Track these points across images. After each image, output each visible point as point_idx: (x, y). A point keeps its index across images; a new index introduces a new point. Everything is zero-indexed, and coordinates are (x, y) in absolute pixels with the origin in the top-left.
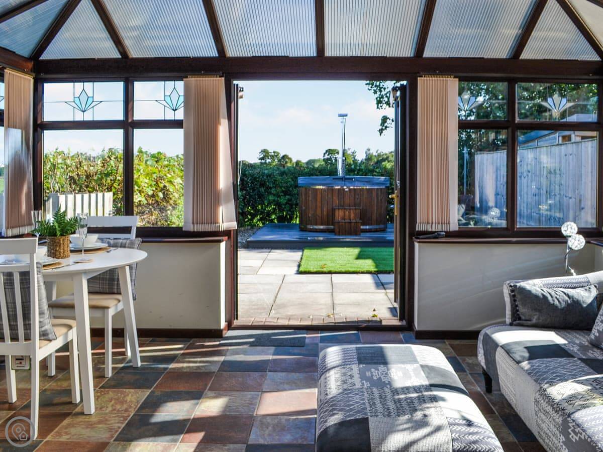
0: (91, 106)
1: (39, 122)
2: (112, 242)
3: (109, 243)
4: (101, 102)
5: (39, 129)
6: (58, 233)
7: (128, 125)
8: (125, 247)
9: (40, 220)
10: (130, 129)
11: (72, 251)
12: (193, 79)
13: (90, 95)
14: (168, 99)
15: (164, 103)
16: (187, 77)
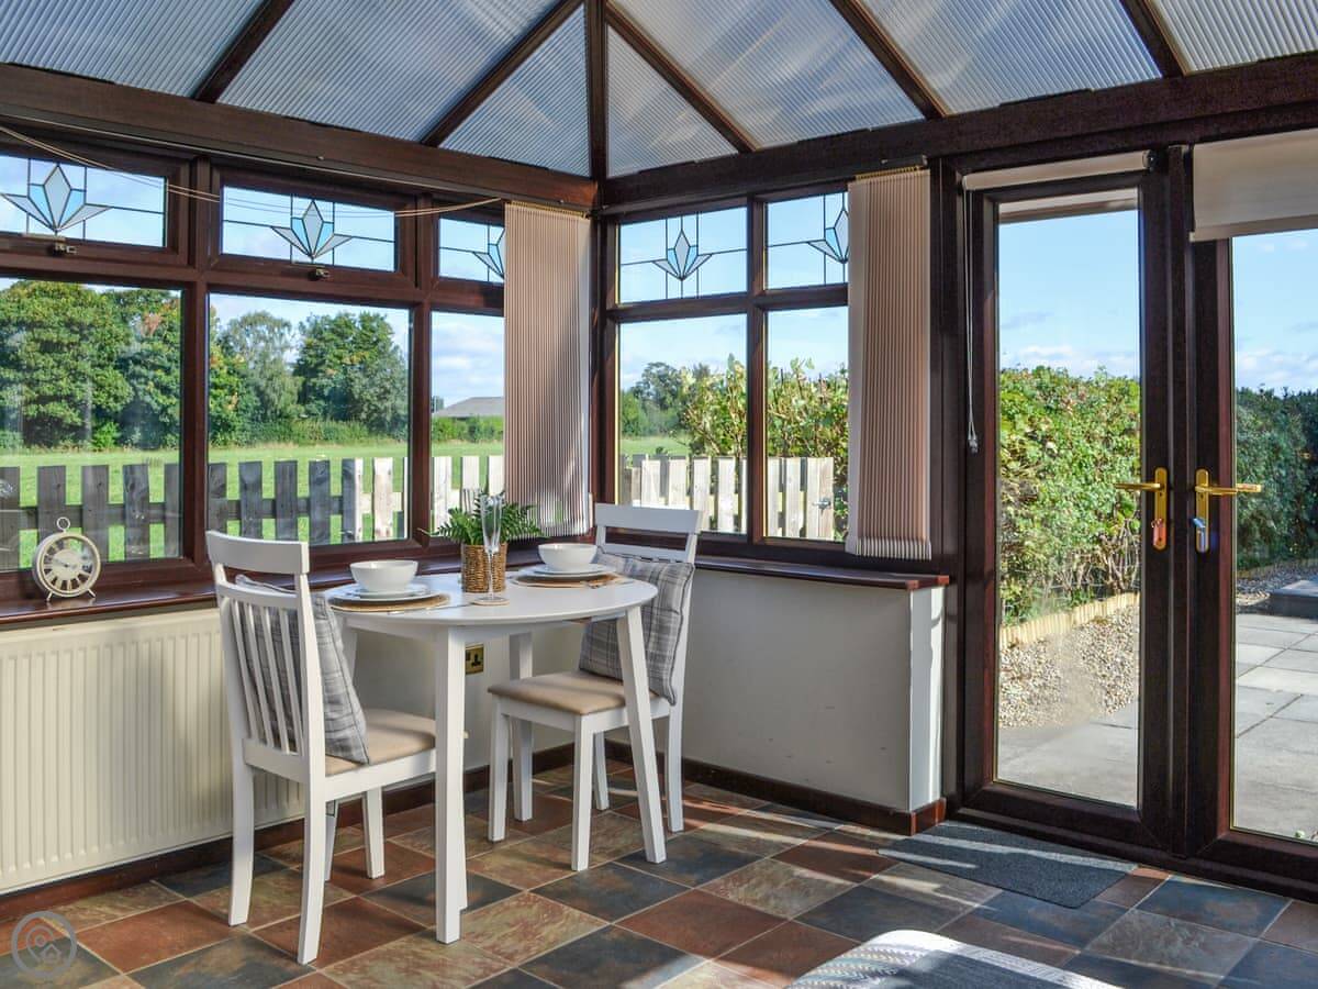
0: (694, 267)
1: (609, 306)
4: (711, 255)
5: (609, 322)
7: (757, 304)
10: (759, 312)
12: (865, 181)
13: (693, 242)
14: (830, 236)
15: (823, 246)
16: (854, 179)
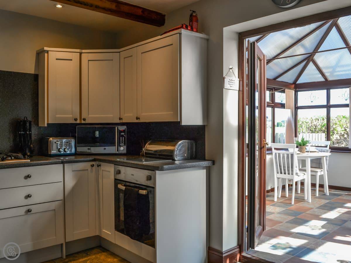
2: (320, 150)
3: (319, 150)
5: (296, 109)
6: (302, 145)
7: (328, 107)
8: (325, 152)
9: (297, 140)
10: (329, 108)
11: (306, 152)
